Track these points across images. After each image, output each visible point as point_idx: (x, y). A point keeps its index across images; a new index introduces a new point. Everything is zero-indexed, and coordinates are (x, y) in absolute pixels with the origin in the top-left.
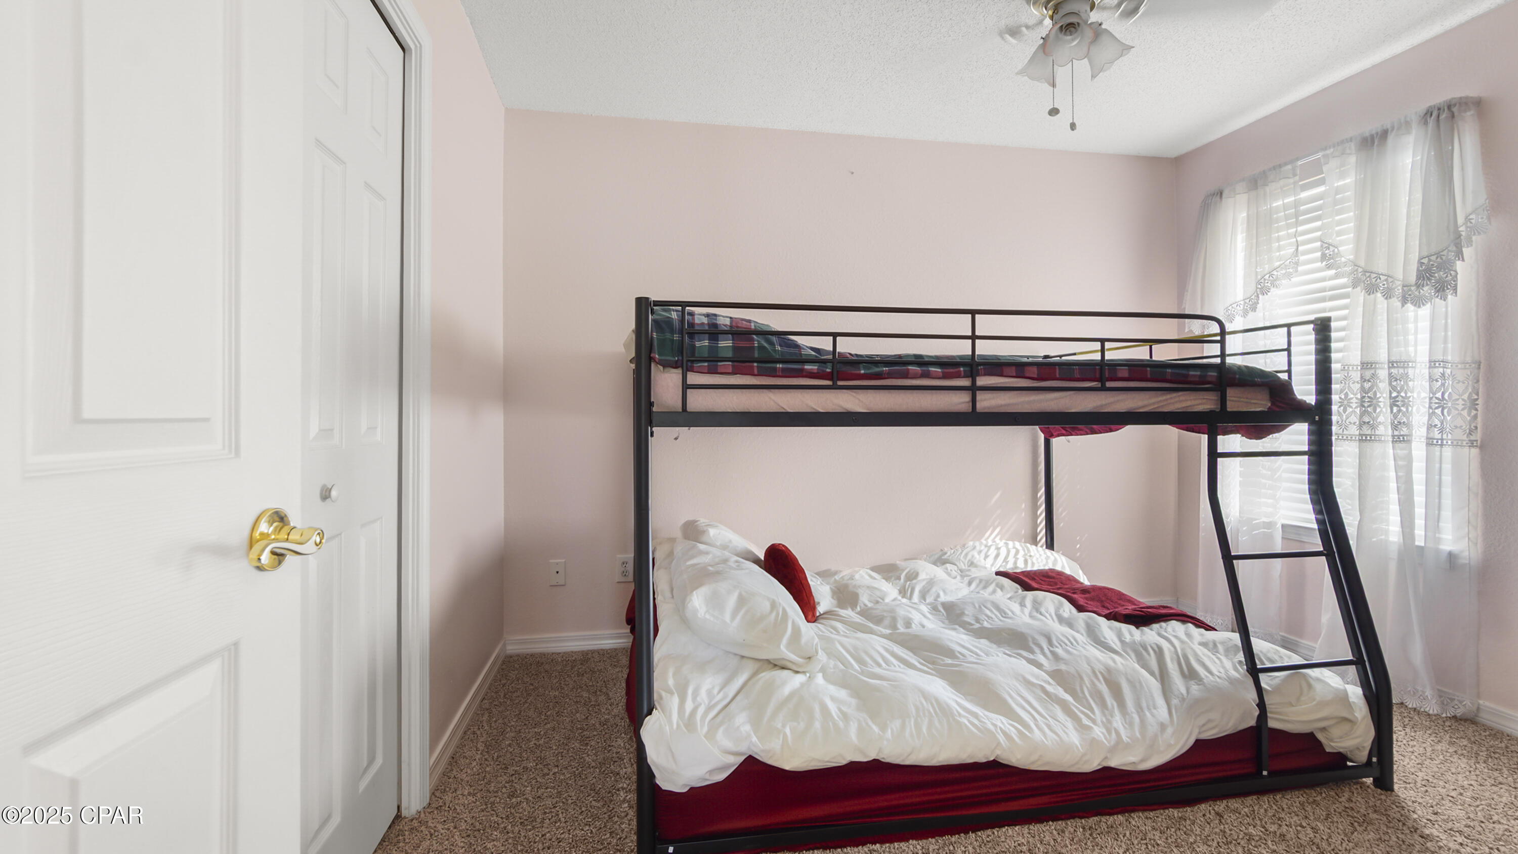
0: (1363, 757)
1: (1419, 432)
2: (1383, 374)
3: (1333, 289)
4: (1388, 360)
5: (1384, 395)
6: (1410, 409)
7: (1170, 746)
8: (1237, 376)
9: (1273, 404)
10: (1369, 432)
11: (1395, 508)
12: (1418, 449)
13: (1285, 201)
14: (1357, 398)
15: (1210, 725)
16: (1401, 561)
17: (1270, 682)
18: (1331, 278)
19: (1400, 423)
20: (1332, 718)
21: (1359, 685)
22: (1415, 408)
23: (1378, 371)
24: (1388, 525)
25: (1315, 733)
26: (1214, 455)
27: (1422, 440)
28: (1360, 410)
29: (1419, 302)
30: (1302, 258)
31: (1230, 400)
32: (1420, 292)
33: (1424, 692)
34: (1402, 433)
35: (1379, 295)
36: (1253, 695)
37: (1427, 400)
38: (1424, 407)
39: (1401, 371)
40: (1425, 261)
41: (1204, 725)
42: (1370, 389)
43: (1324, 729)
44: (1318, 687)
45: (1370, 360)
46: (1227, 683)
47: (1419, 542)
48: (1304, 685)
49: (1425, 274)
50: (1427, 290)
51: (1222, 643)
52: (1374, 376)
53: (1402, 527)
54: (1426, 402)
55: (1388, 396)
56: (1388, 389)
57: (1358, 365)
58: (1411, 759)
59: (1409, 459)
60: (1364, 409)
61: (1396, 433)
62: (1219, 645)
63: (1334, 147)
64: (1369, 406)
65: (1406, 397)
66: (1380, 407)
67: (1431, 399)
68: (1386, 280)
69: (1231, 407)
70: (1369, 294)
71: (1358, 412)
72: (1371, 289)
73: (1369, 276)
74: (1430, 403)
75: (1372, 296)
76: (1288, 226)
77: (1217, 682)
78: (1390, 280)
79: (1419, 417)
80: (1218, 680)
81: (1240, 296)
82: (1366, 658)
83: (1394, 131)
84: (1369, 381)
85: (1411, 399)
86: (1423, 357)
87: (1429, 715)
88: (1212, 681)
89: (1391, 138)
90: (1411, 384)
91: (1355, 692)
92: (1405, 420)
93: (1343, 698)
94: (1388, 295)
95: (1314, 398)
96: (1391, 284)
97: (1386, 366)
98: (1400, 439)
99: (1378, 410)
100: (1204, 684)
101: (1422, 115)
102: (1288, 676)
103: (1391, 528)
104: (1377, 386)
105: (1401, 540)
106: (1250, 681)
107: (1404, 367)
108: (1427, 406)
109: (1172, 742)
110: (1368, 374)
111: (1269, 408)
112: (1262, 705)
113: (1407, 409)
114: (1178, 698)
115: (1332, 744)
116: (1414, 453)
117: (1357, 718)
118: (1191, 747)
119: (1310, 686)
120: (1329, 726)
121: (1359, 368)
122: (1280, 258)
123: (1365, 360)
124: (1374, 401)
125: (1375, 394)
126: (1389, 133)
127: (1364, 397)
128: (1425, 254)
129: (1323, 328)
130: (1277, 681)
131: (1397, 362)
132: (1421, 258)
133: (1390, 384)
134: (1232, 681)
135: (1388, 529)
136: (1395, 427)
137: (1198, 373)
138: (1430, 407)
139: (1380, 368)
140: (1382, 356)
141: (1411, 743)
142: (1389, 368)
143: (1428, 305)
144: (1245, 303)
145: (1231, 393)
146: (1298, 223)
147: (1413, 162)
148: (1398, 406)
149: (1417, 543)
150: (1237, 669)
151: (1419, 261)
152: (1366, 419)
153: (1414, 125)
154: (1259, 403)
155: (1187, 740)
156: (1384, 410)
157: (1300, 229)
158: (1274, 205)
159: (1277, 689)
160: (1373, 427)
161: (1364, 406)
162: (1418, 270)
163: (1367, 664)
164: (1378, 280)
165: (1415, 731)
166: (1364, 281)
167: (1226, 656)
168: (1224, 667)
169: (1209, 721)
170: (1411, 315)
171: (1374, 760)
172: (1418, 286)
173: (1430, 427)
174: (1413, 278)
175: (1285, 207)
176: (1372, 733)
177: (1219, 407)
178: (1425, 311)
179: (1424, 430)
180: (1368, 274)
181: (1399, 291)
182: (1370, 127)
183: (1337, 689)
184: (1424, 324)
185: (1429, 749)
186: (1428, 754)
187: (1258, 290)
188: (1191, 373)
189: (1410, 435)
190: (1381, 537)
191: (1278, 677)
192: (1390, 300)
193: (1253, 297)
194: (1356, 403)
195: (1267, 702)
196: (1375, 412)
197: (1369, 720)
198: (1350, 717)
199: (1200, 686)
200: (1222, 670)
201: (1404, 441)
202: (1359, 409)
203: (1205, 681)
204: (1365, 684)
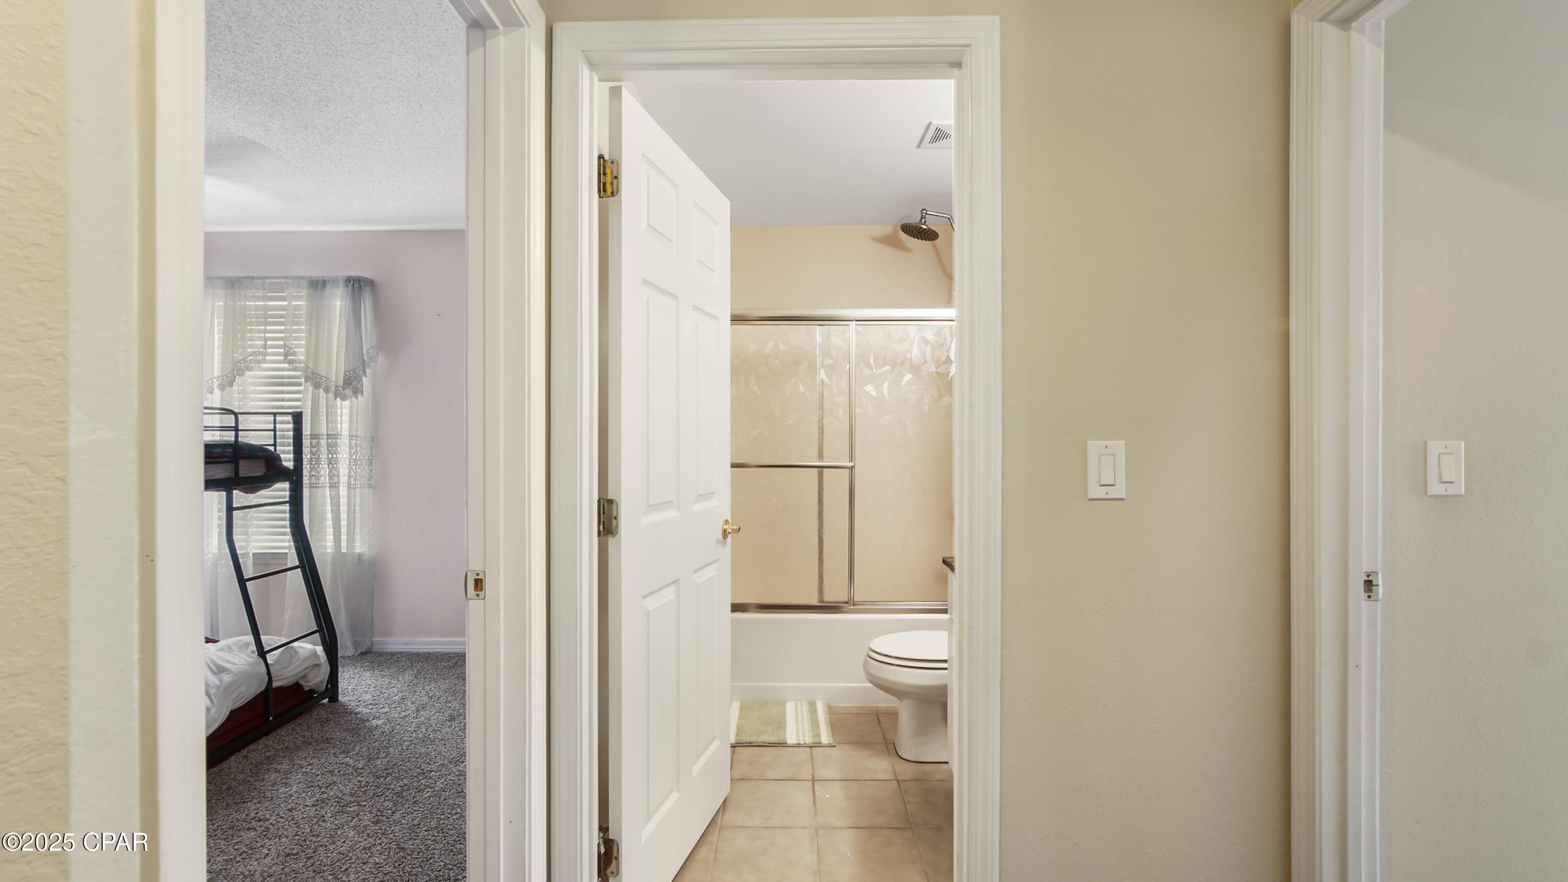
0: (323, 687)
1: (344, 479)
2: (323, 442)
3: (289, 377)
4: (327, 433)
5: (324, 456)
6: (338, 465)
7: (215, 719)
8: (246, 452)
9: (267, 469)
10: (315, 482)
11: (330, 530)
12: (343, 492)
13: (256, 303)
14: (307, 458)
15: (241, 696)
16: (334, 564)
17: (272, 658)
18: (288, 370)
19: (333, 475)
20: (309, 667)
21: (321, 644)
22: (341, 464)
23: (320, 440)
24: (326, 542)
25: (299, 681)
26: (230, 509)
27: (345, 485)
28: (310, 467)
29: (344, 398)
30: (269, 350)
31: (242, 469)
32: (344, 392)
33: (346, 644)
34: (335, 481)
35: (321, 391)
36: (264, 669)
37: (348, 459)
38: (346, 464)
39: (334, 440)
40: (348, 373)
41: (236, 698)
42: (317, 451)
43: (304, 677)
44: (301, 651)
45: (316, 433)
46: (247, 666)
47: (344, 550)
48: (293, 653)
49: (348, 382)
50: (349, 392)
51: (235, 644)
52: (318, 443)
53: (335, 543)
54: (346, 461)
55: (327, 457)
56: (326, 452)
57: (307, 436)
58: (344, 682)
59: (338, 496)
60: (312, 466)
61: (331, 482)
62: (232, 647)
63: (293, 279)
64: (315, 464)
65: (337, 458)
66: (321, 464)
67: (350, 459)
68: (326, 381)
69: (242, 474)
70: (316, 389)
71: (308, 468)
72: (317, 386)
73: (316, 377)
74: (350, 462)
75: (318, 390)
76: (259, 324)
77: (241, 668)
78: (328, 381)
79: (343, 470)
80: (242, 666)
81: (217, 372)
82: (324, 626)
83: (330, 283)
84: (315, 447)
85: (339, 459)
86: (345, 432)
87: (349, 657)
88: (237, 668)
89: (328, 287)
90: (339, 449)
91: (320, 649)
92: (335, 473)
93: (315, 654)
94: (327, 391)
95: (292, 463)
96: (328, 384)
97: (325, 437)
98: (334, 486)
99: (321, 466)
100: (232, 672)
101: (345, 280)
102: (282, 652)
103: (327, 544)
104: (320, 451)
105: (334, 551)
106: (261, 661)
107: (335, 439)
108: (348, 463)
109: (216, 717)
110: (315, 441)
111: (265, 473)
112: (269, 673)
113: (337, 465)
114: (214, 688)
115: (309, 684)
116: (341, 493)
117: (322, 662)
118: (229, 715)
119: (296, 652)
120: (307, 673)
121: (309, 437)
122: (251, 346)
123: (313, 433)
124: (319, 461)
125: (319, 456)
126: (327, 284)
127: (312, 458)
128: (347, 369)
129: (297, 418)
130: (277, 656)
131: (331, 435)
132: (345, 371)
133: (328, 449)
134: (250, 664)
135: (326, 545)
136: (331, 478)
137: (220, 450)
138: (350, 465)
139: (321, 439)
140: (323, 430)
141: (343, 675)
142: (327, 439)
143: (349, 400)
144: (223, 379)
145: (242, 463)
146: (266, 323)
147: (341, 305)
148: (332, 464)
149: (342, 551)
150: (251, 656)
151: (344, 373)
152: (313, 473)
153: (341, 284)
154: (257, 470)
155: (227, 711)
156: (324, 466)
157: (268, 328)
158: (247, 303)
159: (277, 661)
160: (318, 478)
161: (312, 464)
162: (344, 379)
163: (325, 629)
164: (321, 381)
165: (344, 668)
166: (312, 379)
167: (240, 652)
168: (242, 658)
169: (240, 694)
170: (339, 403)
171: (329, 686)
172: (344, 389)
173: (350, 477)
174: (341, 382)
175: (257, 308)
176: (329, 669)
177: (234, 473)
178: (346, 403)
179: (346, 478)
180: (315, 375)
181: (333, 388)
182: (317, 273)
183: (311, 649)
184: (346, 411)
185: (352, 674)
186: (352, 677)
187: (235, 371)
188: (215, 450)
189: (338, 482)
190: (322, 551)
191: (276, 654)
192: (327, 394)
193: (230, 375)
194: (307, 461)
195: (271, 672)
196: (319, 468)
197: (327, 662)
198: (319, 663)
199: (230, 675)
200: (241, 660)
201: (335, 486)
202: (308, 465)
203: (232, 670)
204: (324, 644)
